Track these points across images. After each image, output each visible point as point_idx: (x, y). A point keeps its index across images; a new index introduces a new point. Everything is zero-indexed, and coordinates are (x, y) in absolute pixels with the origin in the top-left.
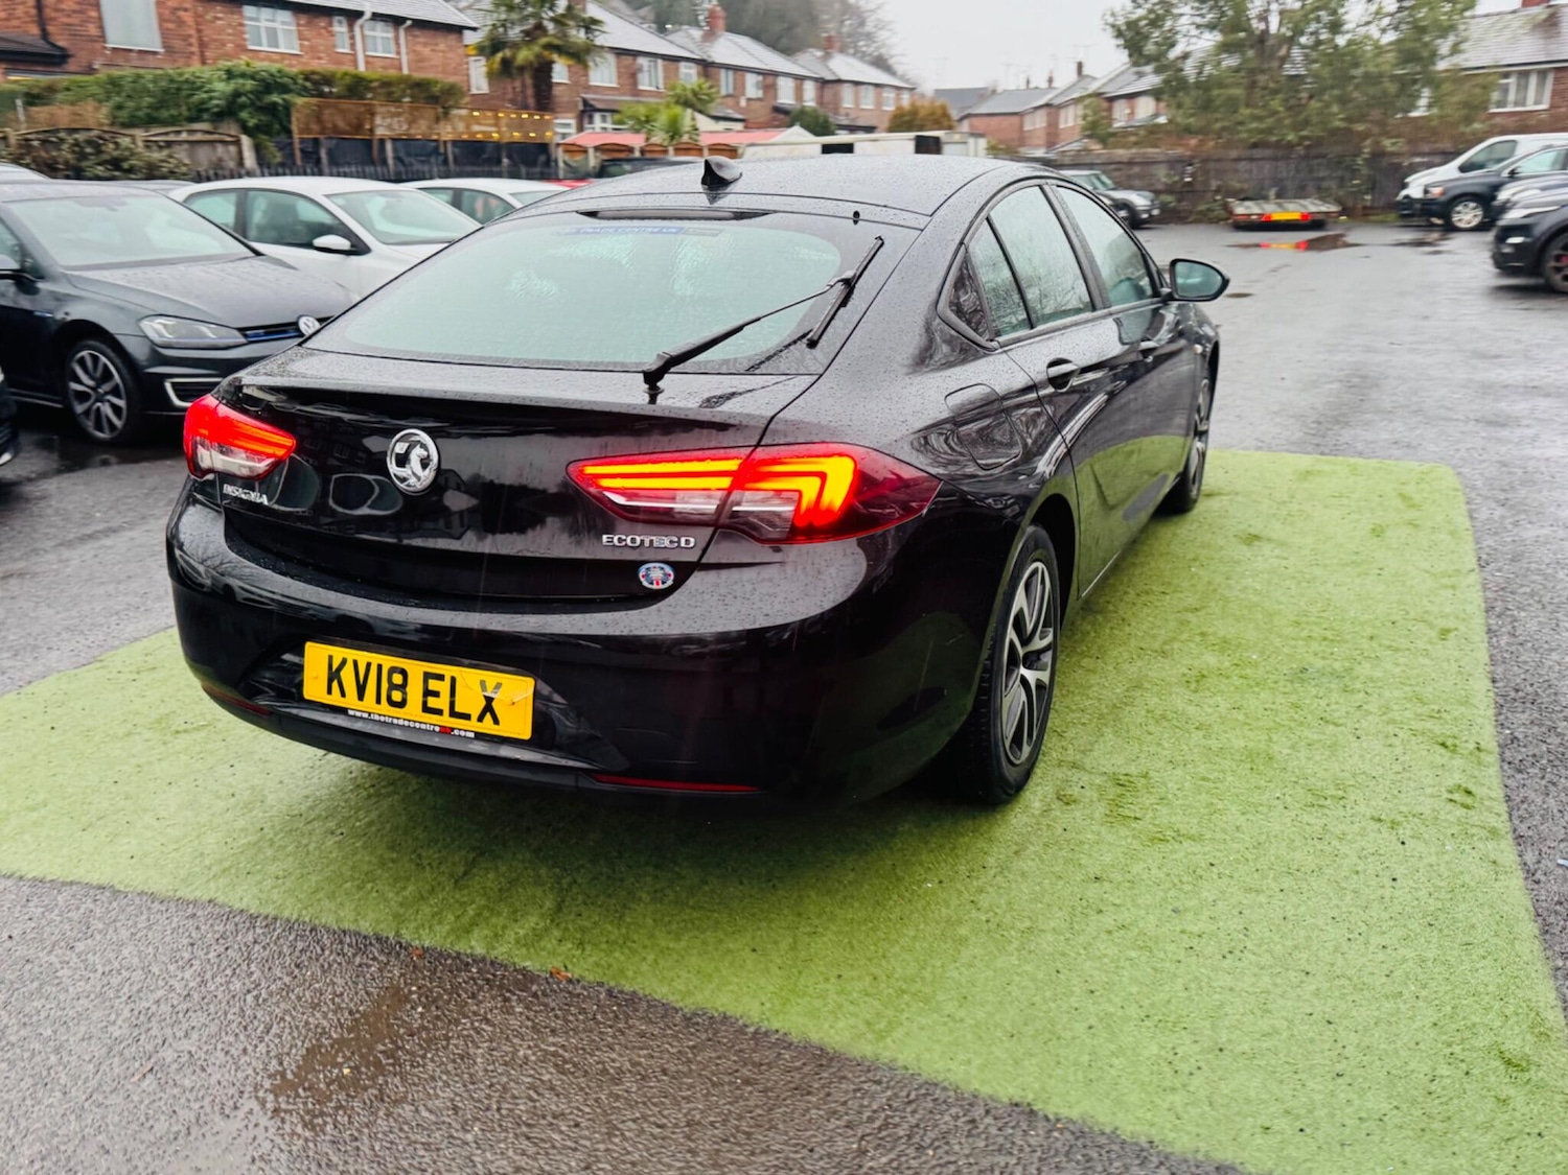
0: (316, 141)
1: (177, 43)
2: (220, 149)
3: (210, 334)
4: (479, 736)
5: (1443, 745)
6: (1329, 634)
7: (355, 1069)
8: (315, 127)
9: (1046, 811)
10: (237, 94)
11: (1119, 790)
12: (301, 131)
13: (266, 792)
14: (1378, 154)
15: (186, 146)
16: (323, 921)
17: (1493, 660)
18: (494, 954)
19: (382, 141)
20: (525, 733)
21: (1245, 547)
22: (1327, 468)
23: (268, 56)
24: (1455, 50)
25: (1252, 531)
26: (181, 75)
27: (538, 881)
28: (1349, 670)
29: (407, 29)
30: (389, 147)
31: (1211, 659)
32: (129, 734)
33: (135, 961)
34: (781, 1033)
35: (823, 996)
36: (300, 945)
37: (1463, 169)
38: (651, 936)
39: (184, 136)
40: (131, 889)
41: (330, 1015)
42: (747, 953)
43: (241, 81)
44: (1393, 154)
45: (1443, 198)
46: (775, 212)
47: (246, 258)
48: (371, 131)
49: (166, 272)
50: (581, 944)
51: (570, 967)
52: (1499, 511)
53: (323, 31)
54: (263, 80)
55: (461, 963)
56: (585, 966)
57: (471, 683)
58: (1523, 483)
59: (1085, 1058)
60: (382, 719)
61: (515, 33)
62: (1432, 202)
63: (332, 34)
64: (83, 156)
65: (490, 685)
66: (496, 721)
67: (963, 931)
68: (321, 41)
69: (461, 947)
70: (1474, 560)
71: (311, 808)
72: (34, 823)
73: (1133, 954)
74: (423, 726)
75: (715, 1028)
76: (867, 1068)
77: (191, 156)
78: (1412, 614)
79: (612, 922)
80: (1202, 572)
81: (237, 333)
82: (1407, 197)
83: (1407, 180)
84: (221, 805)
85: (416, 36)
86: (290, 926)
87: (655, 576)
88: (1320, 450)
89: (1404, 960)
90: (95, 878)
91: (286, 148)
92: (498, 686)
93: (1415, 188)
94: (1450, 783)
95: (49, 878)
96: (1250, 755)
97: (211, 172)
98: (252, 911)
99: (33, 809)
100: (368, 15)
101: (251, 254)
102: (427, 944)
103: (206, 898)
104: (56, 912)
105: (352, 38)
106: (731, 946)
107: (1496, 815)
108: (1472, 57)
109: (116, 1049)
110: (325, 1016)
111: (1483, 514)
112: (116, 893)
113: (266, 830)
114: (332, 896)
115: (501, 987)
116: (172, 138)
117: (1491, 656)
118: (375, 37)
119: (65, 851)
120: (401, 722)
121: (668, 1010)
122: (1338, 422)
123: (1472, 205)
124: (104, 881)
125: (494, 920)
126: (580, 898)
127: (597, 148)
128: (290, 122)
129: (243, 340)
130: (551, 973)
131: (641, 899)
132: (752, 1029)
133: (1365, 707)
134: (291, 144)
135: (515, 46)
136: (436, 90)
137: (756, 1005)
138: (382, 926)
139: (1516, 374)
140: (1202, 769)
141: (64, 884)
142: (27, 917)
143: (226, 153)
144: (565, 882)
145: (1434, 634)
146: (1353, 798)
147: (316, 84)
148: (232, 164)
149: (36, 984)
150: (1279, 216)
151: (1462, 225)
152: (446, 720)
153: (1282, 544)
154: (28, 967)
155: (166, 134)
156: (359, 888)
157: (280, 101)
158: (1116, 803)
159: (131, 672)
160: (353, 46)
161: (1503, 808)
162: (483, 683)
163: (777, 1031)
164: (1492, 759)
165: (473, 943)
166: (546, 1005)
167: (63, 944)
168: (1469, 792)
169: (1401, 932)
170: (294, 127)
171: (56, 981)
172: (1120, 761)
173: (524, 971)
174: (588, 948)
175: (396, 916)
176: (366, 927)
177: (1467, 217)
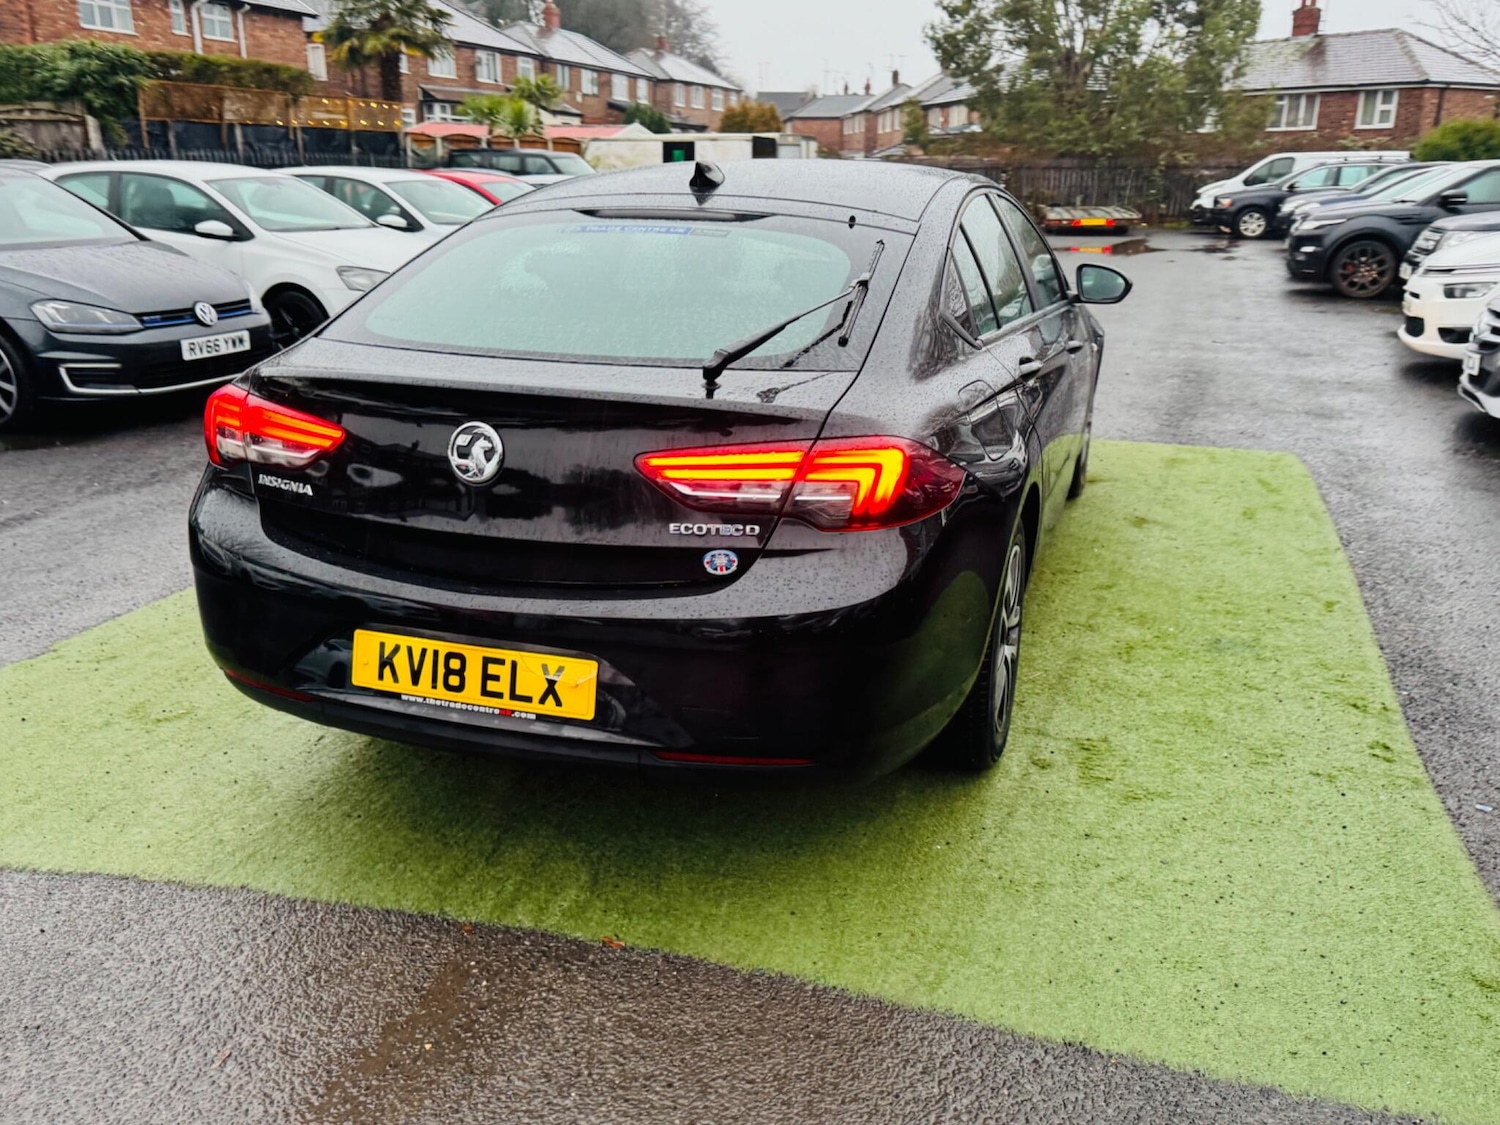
0: (164, 124)
2: (65, 129)
3: (106, 320)
4: (541, 718)
5: (1355, 706)
6: (1230, 607)
7: (436, 1044)
8: (162, 110)
9: (1026, 775)
10: (81, 73)
11: (1085, 754)
12: (148, 114)
13: (269, 778)
14: (1173, 166)
15: (29, 125)
16: (365, 902)
17: (1377, 631)
18: (544, 926)
19: (231, 126)
20: (589, 714)
21: (1136, 530)
22: (1189, 456)
23: (103, 36)
24: (1238, 73)
25: (1140, 514)
26: (20, 52)
27: (567, 856)
28: (1256, 640)
29: (246, 14)
30: (238, 132)
31: (1133, 633)
32: (107, 724)
33: (182, 949)
34: (839, 988)
35: (869, 953)
36: (347, 926)
37: (1247, 182)
38: (692, 904)
39: (27, 115)
40: (156, 878)
41: (397, 993)
42: (786, 916)
43: (85, 60)
44: (1186, 167)
45: (1233, 209)
46: (774, 214)
47: (131, 243)
48: (221, 116)
49: (54, 255)
50: (626, 914)
51: (621, 936)
52: (1347, 496)
53: (159, 12)
55: (513, 937)
56: (637, 934)
57: (533, 666)
58: (1362, 470)
59: (1120, 999)
60: (438, 703)
61: (360, 23)
62: (1222, 211)
63: (168, 15)
65: (552, 669)
66: (558, 703)
67: (981, 888)
68: (157, 23)
69: (508, 921)
70: (1337, 539)
71: (322, 792)
72: (33, 815)
73: (1138, 903)
74: (482, 709)
75: (775, 988)
76: (927, 1017)
77: (35, 136)
78: (1298, 589)
79: (650, 892)
80: (1104, 552)
81: (132, 318)
82: (1199, 207)
83: (1199, 191)
84: (225, 793)
85: (254, 21)
86: (330, 910)
87: (720, 562)
88: (1176, 439)
89: (1372, 899)
90: (115, 869)
91: (134, 129)
92: (560, 669)
93: (1206, 197)
94: (1369, 739)
95: (66, 870)
96: (1191, 720)
97: (56, 153)
98: (288, 896)
99: (26, 802)
101: (135, 239)
102: (473, 920)
103: (237, 884)
104: (84, 904)
105: (189, 20)
106: (770, 910)
107: (1412, 767)
108: (1253, 80)
109: (188, 1037)
110: (392, 995)
111: (1334, 498)
112: (142, 884)
113: (280, 815)
114: (366, 877)
115: (558, 958)
117: (1374, 625)
118: (212, 21)
119: (74, 842)
120: (458, 706)
121: (726, 973)
122: (1186, 414)
123: (1257, 215)
124: (126, 870)
125: (535, 894)
126: (613, 870)
127: (445, 139)
128: (137, 104)
129: (139, 326)
130: (604, 942)
131: (672, 868)
132: (810, 987)
133: (1279, 673)
134: (139, 126)
135: (362, 35)
136: (284, 76)
137: (810, 965)
138: (426, 904)
139: (1329, 371)
140: (1153, 733)
141: (83, 875)
142: (54, 910)
143: (71, 134)
144: (595, 854)
145: (1319, 606)
146: (1290, 755)
147: (163, 65)
148: (77, 145)
149: (84, 977)
150: (1086, 222)
151: (1248, 234)
152: (506, 703)
153: (1167, 526)
154: (71, 960)
155: (8, 112)
156: (393, 869)
157: (126, 82)
158: (1085, 766)
159: (90, 661)
160: (190, 29)
161: (1418, 761)
162: (545, 668)
163: (834, 988)
164: (1398, 717)
165: (520, 917)
166: (607, 973)
167: (100, 935)
168: (1387, 748)
169: (1364, 874)
170: (141, 110)
171: (105, 973)
172: (1079, 727)
173: (575, 941)
174: (635, 918)
175: (437, 895)
176: (408, 906)
177: (1253, 226)
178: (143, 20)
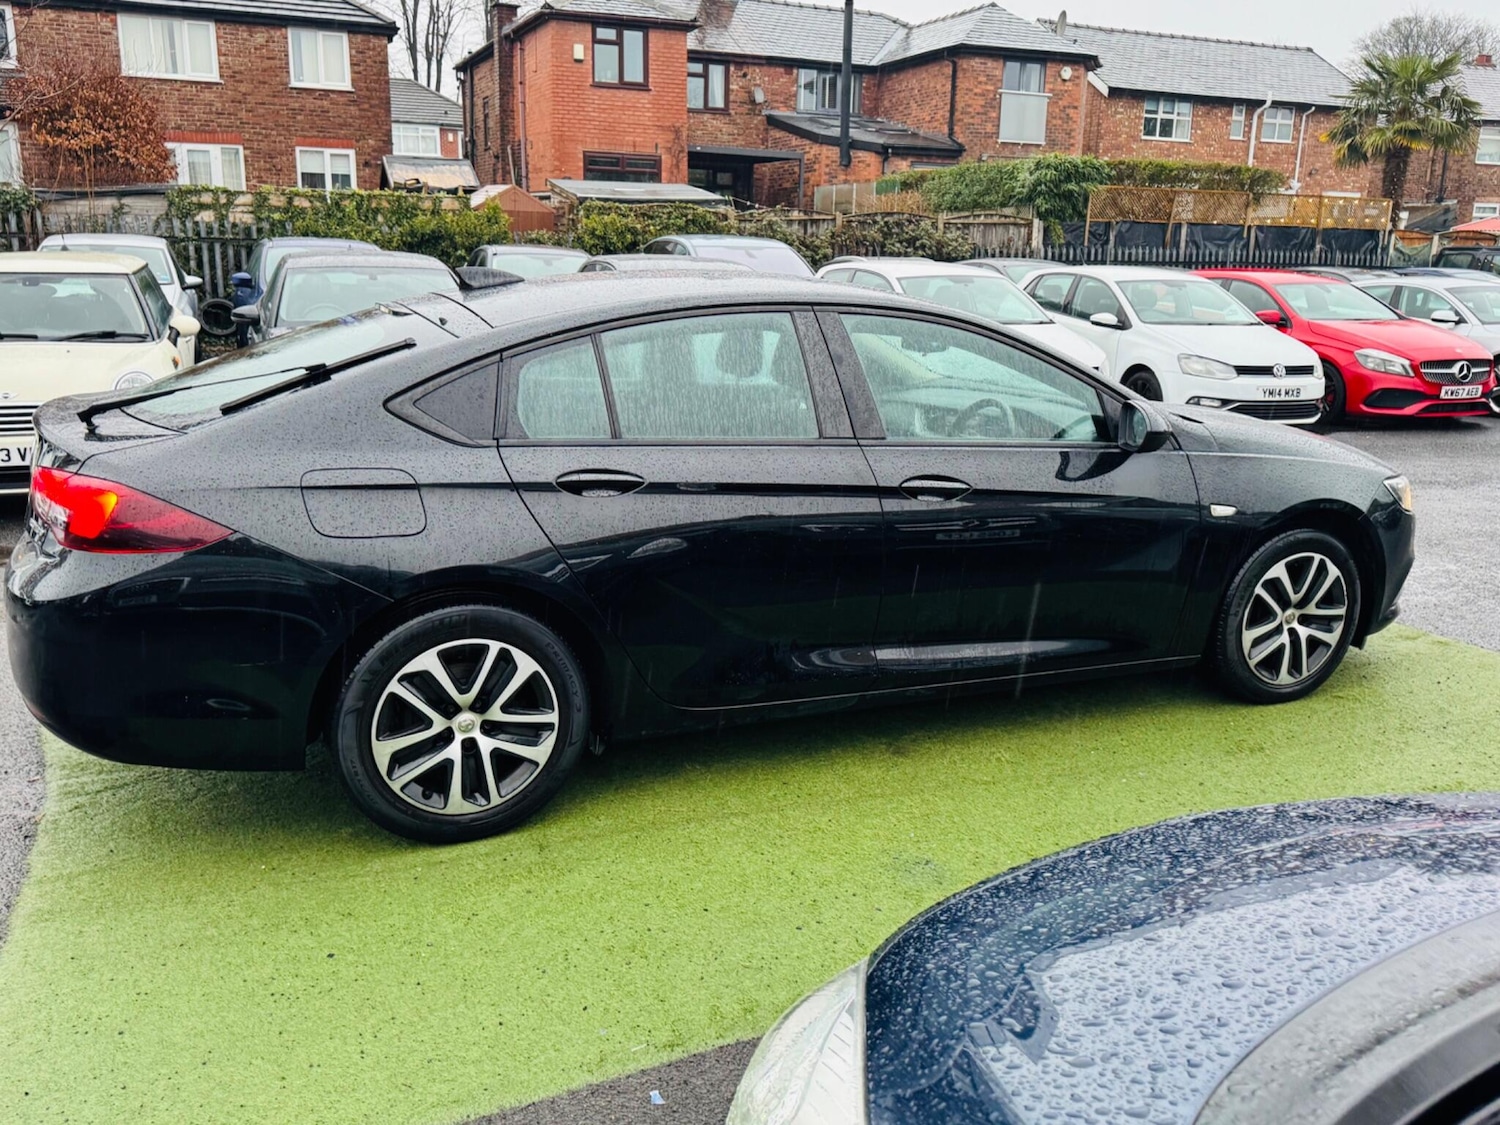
0: (1108, 225)
1: (1060, 136)
19: (1178, 226)
30: (1184, 230)
54: (1067, 170)
64: (887, 235)
100: (1268, 103)
116: (971, 220)
178: (1201, 129)
